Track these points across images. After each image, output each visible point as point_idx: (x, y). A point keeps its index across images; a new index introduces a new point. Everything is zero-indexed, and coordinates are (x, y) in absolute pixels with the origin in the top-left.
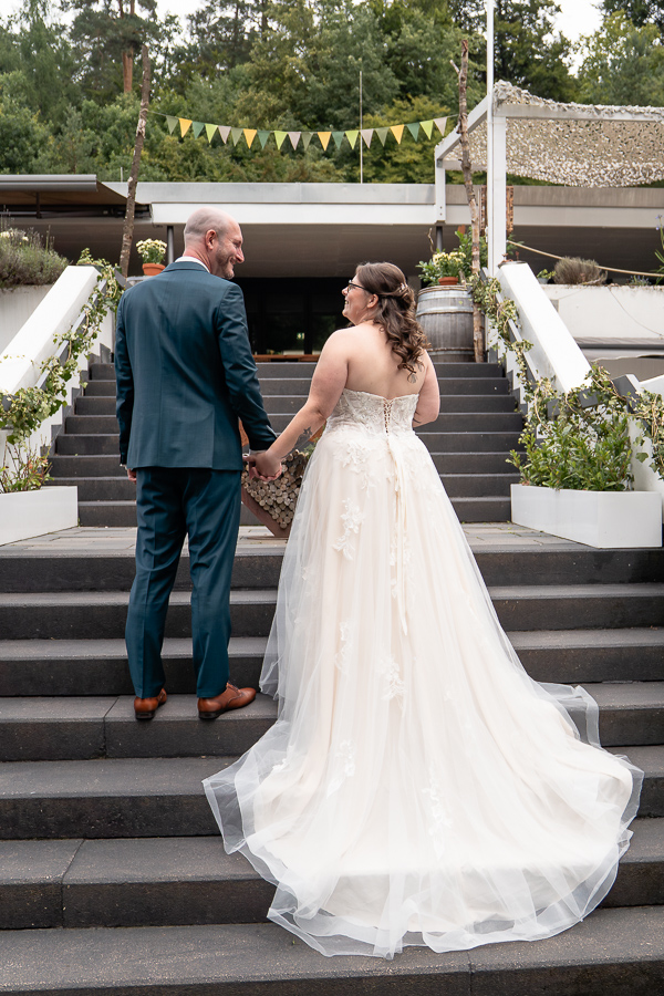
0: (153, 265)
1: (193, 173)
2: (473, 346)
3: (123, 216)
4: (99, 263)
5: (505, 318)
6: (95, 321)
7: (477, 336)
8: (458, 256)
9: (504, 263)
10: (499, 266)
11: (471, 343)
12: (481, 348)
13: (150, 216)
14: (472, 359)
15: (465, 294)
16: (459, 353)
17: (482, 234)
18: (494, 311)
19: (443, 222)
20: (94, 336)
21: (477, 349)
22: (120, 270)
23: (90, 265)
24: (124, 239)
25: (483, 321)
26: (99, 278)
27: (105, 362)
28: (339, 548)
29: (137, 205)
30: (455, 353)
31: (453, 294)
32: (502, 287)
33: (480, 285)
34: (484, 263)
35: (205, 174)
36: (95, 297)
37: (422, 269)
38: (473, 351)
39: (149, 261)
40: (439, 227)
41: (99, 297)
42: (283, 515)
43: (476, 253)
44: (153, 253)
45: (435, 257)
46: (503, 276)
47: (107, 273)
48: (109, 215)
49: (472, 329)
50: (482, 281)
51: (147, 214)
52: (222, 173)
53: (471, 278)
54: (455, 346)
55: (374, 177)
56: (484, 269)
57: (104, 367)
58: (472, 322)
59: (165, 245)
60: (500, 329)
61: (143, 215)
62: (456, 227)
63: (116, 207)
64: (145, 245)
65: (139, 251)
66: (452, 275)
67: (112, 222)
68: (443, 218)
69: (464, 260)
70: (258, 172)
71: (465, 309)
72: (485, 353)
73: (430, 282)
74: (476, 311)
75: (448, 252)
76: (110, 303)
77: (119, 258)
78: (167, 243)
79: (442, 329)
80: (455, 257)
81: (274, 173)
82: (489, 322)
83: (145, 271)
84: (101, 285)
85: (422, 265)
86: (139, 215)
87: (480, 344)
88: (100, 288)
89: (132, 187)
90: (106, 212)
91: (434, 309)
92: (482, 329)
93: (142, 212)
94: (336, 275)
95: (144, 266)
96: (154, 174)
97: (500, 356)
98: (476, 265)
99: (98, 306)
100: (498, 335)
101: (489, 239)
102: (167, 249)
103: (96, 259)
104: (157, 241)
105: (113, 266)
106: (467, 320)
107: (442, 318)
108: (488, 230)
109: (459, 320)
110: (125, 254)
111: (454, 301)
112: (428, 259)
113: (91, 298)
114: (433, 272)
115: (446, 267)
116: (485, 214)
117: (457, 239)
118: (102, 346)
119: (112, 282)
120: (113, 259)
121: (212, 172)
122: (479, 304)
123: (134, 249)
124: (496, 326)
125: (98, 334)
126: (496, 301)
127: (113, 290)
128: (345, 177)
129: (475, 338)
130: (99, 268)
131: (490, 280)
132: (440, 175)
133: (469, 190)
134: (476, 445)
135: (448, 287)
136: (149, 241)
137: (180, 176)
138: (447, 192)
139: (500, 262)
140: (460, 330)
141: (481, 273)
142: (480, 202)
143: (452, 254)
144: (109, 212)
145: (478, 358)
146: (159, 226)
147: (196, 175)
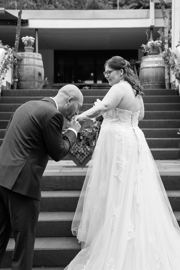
0: (29, 47)
1: (47, 3)
2: (165, 81)
3: (16, 24)
4: (6, 47)
5: (178, 70)
6: (3, 72)
7: (167, 77)
8: (159, 42)
9: (178, 45)
10: (177, 47)
11: (164, 80)
12: (168, 82)
13: (28, 25)
14: (164, 87)
15: (161, 59)
16: (158, 84)
17: (169, 32)
18: (173, 67)
19: (153, 26)
20: (3, 79)
21: (167, 82)
22: (15, 50)
23: (2, 48)
24: (17, 36)
25: (169, 70)
26: (6, 54)
27: (8, 89)
28: (116, 176)
29: (22, 20)
30: (157, 84)
31: (156, 59)
32: (177, 56)
33: (168, 55)
34: (170, 45)
35: (52, 4)
36: (4, 62)
37: (143, 48)
38: (165, 83)
39: (27, 46)
40: (152, 28)
41: (5, 62)
42: (81, 157)
43: (166, 41)
44: (29, 42)
45: (149, 43)
46: (178, 51)
47: (9, 51)
48: (11, 24)
49: (164, 74)
50: (169, 54)
51: (27, 24)
52: (60, 3)
53: (164, 52)
54: (157, 81)
55: (125, 4)
56: (170, 48)
57: (8, 91)
58: (164, 71)
59: (34, 39)
60: (176, 75)
61: (25, 24)
62: (158, 28)
63: (13, 21)
64: (25, 39)
65: (23, 41)
66: (156, 50)
67: (11, 27)
68: (153, 24)
69: (162, 44)
70: (75, 3)
71: (162, 65)
72: (170, 84)
73: (147, 53)
74: (166, 66)
75: (154, 40)
76: (10, 65)
77: (14, 45)
78: (35, 37)
79: (151, 74)
80: (157, 43)
81: (82, 3)
82: (172, 72)
83: (26, 50)
84: (7, 56)
85: (144, 46)
86: (23, 24)
87: (168, 80)
88: (6, 58)
89: (20, 14)
90: (9, 23)
91: (148, 66)
92: (169, 74)
93: (24, 23)
94: (107, 49)
95: (25, 48)
96: (30, 4)
97: (176, 86)
98: (166, 46)
99: (5, 66)
100: (175, 78)
101: (172, 35)
102: (35, 41)
103: (4, 45)
104: (31, 37)
105: (12, 48)
106: (162, 70)
107: (152, 70)
108: (172, 31)
109: (159, 70)
110: (17, 42)
111: (157, 62)
112: (146, 43)
113: (2, 63)
114: (148, 49)
115: (153, 47)
116: (171, 24)
117: (159, 34)
118: (7, 82)
119: (11, 55)
120: (12, 45)
121: (55, 2)
122: (168, 63)
123: (21, 41)
124: (174, 74)
125: (5, 78)
126: (174, 63)
127: (12, 59)
128: (112, 4)
129: (166, 78)
130: (6, 49)
131: (172, 54)
132: (152, 5)
133: (164, 13)
134: (165, 125)
135: (154, 56)
136: (27, 37)
137: (41, 4)
138: (155, 13)
139: (177, 45)
140: (159, 74)
141: (168, 50)
142: (168, 18)
143: (156, 41)
144: (11, 23)
145: (167, 87)
146: (32, 29)
147: (48, 4)
